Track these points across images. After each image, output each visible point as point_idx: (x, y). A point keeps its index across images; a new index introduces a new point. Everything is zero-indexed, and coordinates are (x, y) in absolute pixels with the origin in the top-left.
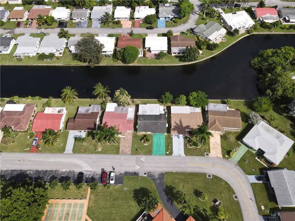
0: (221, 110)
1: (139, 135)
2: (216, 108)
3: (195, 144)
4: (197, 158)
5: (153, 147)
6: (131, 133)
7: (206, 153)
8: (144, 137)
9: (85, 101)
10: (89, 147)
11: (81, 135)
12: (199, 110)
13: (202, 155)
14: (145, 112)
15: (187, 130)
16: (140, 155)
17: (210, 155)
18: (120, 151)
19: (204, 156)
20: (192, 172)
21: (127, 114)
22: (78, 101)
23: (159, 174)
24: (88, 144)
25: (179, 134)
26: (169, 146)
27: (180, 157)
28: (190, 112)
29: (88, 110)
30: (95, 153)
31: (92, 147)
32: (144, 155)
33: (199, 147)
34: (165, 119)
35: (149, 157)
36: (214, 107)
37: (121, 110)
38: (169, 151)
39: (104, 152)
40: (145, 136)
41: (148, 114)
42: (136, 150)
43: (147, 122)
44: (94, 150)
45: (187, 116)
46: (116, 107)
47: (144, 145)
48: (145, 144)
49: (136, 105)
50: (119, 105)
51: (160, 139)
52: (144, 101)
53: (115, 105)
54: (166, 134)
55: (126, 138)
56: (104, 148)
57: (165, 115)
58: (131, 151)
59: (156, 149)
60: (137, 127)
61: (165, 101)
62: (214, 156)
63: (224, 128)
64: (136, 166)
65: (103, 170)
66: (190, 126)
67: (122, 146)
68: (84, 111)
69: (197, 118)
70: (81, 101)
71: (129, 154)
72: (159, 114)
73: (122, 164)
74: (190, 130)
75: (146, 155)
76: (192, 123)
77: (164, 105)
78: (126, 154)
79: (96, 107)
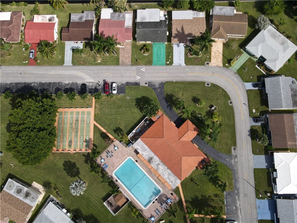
0: (227, 14)
1: (138, 44)
2: (222, 11)
3: (196, 53)
4: (197, 68)
5: (153, 57)
6: (130, 43)
7: (206, 62)
8: (143, 47)
9: (76, 7)
10: (88, 59)
11: (78, 46)
12: (202, 15)
13: (203, 64)
14: (144, 18)
15: (189, 38)
16: (140, 65)
17: (210, 64)
18: (120, 62)
19: (205, 65)
20: (192, 81)
21: (124, 21)
22: (68, 7)
23: (160, 84)
24: (87, 56)
25: (180, 42)
26: (169, 56)
27: (180, 67)
28: (193, 18)
29: (81, 18)
30: (95, 65)
31: (91, 59)
32: (145, 65)
33: (200, 56)
34: (165, 26)
35: (149, 67)
36: (220, 11)
37: (117, 16)
38: (169, 61)
39: (104, 63)
40: (145, 45)
41: (147, 20)
42: (136, 60)
43: (147, 30)
44: (94, 62)
45: (189, 22)
46: (112, 13)
47: (144, 56)
48: (145, 55)
49: (133, 10)
50: (115, 11)
51: (160, 49)
52: (142, 5)
53: (110, 11)
54: (166, 43)
55: (125, 48)
56: (104, 59)
57: (165, 21)
58: (131, 62)
59: (156, 59)
60: (136, 36)
61: (166, 5)
62: (214, 65)
63: (228, 35)
64: (137, 76)
65: (104, 81)
66: (192, 34)
67: (122, 57)
68: (77, 19)
69: (200, 24)
70: (72, 7)
71: (129, 65)
72: (159, 21)
73: (122, 75)
74: (191, 38)
75: (146, 65)
76: (194, 30)
77: (165, 10)
78: (126, 65)
79: (90, 14)
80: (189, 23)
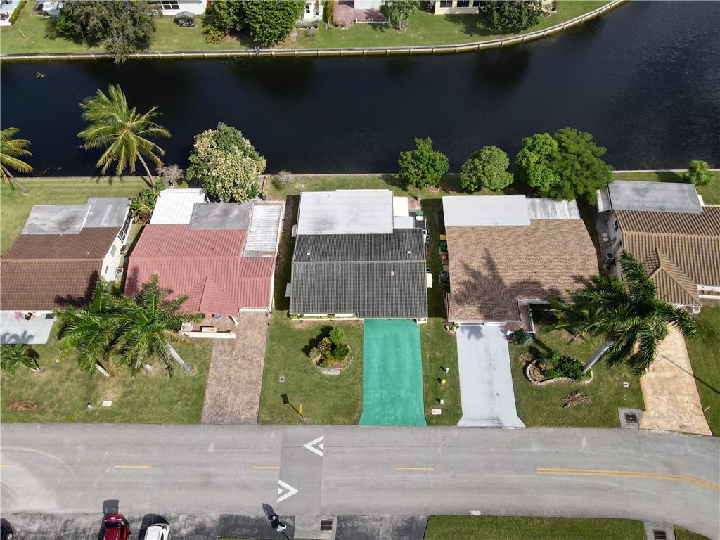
0: (670, 207)
1: (298, 326)
2: (645, 199)
3: (569, 368)
4: (585, 439)
5: (364, 385)
6: (263, 319)
7: (623, 412)
8: (320, 338)
9: (71, 188)
10: (57, 391)
11: (25, 333)
12: (567, 210)
13: (607, 420)
14: (328, 222)
15: (524, 301)
16: (303, 423)
17: (645, 423)
18: (205, 409)
19: (618, 425)
20: (567, 514)
21: (242, 234)
22: (40, 188)
23: (398, 529)
24: (58, 374)
25: (488, 318)
26: (440, 380)
27: (496, 432)
28: (532, 221)
29: (70, 220)
30: (83, 421)
31: (74, 389)
32: (323, 423)
33: (587, 382)
34: (418, 250)
35: (342, 435)
36: (637, 197)
37: (218, 215)
38: (442, 402)
39: (128, 413)
40: (326, 330)
41: (340, 230)
42: (285, 399)
43: (337, 265)
44: (81, 404)
45: (519, 236)
46: (200, 204)
47: (323, 377)
48: (325, 372)
49: (288, 197)
50: (213, 197)
51: (397, 345)
52: (323, 180)
53: (197, 196)
54: (423, 321)
55: (239, 345)
56: (131, 392)
57: (416, 232)
58: (257, 407)
59: (378, 396)
60: (290, 290)
61: (418, 175)
62: (668, 427)
64: (281, 483)
65: (111, 507)
66: (536, 283)
67: (219, 381)
68: (53, 225)
69: (566, 244)
71: (247, 422)
72: (391, 231)
73: (208, 475)
74: (537, 301)
75: (332, 423)
76: (544, 265)
77: (412, 195)
78: (236, 423)
79: (110, 207)
80: (520, 240)
